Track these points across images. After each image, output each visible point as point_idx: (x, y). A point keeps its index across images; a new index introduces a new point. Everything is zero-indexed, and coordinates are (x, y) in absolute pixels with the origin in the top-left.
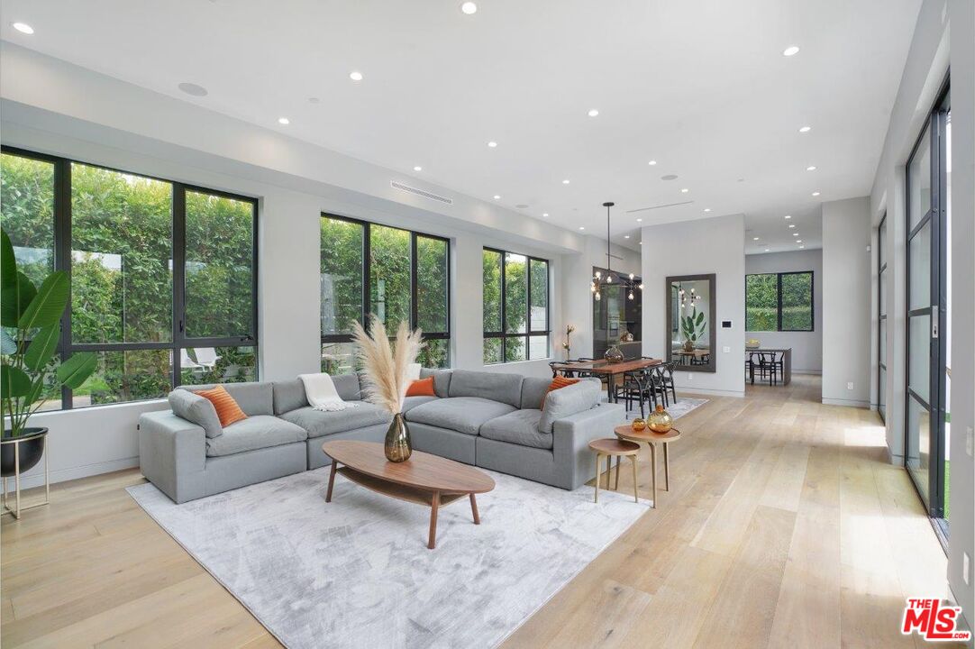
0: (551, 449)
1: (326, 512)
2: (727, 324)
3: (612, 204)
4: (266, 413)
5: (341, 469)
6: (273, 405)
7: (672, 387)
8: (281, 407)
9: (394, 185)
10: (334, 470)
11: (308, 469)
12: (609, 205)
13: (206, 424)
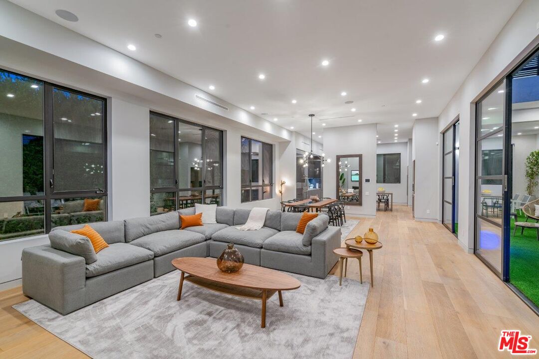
0: (310, 255)
1: (181, 308)
2: (368, 181)
3: (314, 115)
4: (120, 242)
5: (187, 277)
6: (125, 236)
7: (344, 214)
8: (130, 237)
9: (197, 96)
10: (183, 278)
11: (154, 277)
12: (312, 115)
13: (86, 255)
